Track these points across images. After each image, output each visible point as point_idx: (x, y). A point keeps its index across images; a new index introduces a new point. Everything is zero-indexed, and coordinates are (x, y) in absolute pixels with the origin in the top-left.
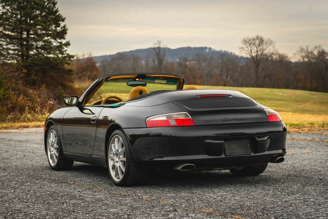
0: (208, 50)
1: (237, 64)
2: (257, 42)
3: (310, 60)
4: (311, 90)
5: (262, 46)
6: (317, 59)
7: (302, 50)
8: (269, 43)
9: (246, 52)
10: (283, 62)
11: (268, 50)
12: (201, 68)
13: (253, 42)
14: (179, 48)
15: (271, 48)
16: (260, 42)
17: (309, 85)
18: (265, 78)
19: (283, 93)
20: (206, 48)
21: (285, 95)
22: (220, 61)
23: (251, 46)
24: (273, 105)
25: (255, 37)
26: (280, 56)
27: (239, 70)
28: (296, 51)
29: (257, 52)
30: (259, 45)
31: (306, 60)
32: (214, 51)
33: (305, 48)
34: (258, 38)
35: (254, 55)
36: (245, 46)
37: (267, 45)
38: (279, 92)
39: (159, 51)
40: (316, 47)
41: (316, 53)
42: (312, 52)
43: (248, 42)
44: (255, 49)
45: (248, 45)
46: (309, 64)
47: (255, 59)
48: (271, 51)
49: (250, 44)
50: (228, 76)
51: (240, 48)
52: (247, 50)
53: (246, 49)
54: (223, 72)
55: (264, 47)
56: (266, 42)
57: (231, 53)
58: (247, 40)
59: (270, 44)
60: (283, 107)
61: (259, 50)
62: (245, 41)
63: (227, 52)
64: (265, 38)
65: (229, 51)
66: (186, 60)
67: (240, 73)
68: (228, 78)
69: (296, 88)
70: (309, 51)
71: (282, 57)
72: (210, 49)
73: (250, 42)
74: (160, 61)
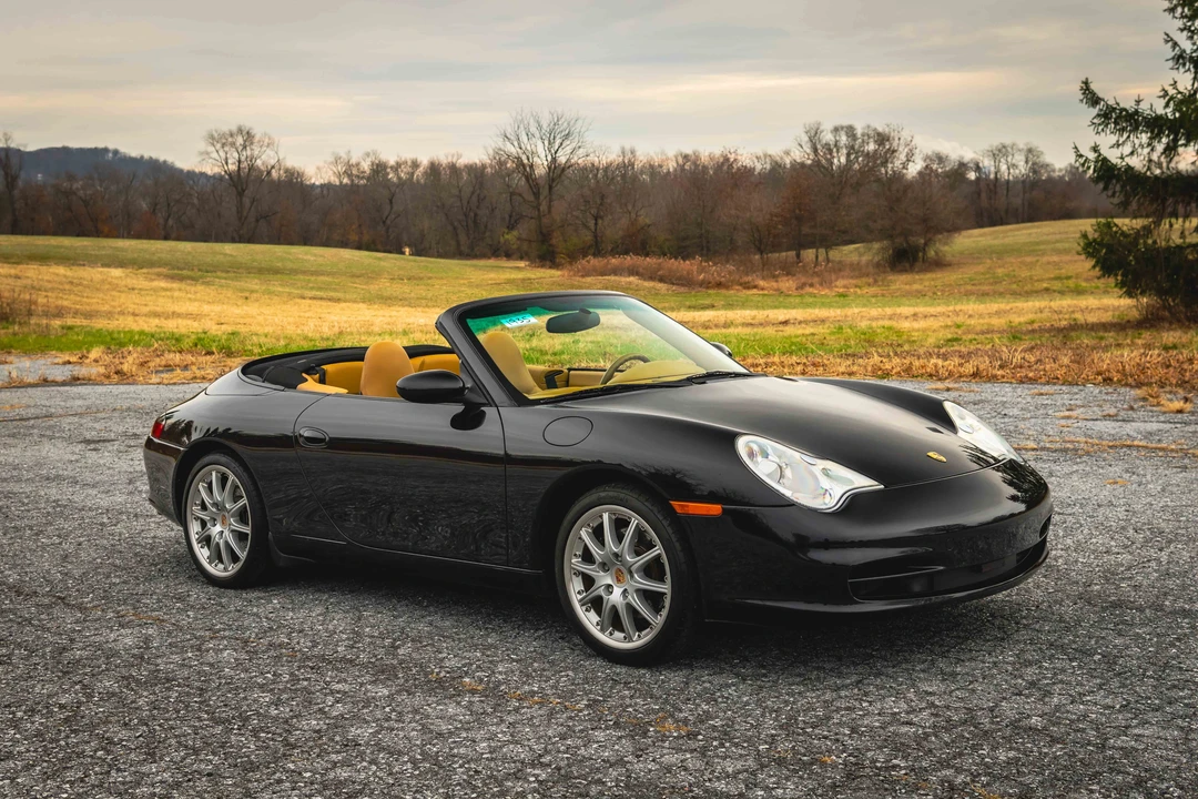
0: (110, 155)
1: (192, 188)
2: (240, 140)
3: (352, 181)
4: (359, 248)
5: (252, 150)
6: (368, 179)
7: (337, 160)
8: (266, 143)
9: (214, 162)
10: (293, 184)
11: (265, 158)
12: (107, 196)
13: (230, 140)
14: (41, 150)
15: (272, 153)
16: (245, 141)
17: (354, 237)
18: (257, 221)
19: (315, 255)
20: (106, 150)
21: (320, 260)
22: (149, 182)
23: (226, 149)
24: (311, 285)
25: (234, 129)
26: (287, 171)
27: (196, 201)
28: (325, 162)
29: (239, 162)
30: (245, 147)
31: (346, 181)
32: (125, 157)
33: (344, 156)
34: (240, 131)
35: (232, 167)
36: (211, 149)
37: (261, 147)
38: (306, 254)
39: (7, 156)
40: (368, 155)
41: (366, 166)
42: (358, 164)
43: (220, 140)
44: (236, 155)
45: (218, 146)
46: (352, 190)
47: (236, 179)
48: (272, 162)
49: (223, 145)
50: (169, 216)
51: (201, 153)
52: (218, 158)
53: (215, 155)
54: (158, 207)
55: (256, 153)
56: (259, 141)
57: (165, 162)
58: (216, 135)
59: (268, 146)
60: (335, 290)
61: (243, 158)
62: (212, 137)
63: (157, 161)
64: (258, 133)
65: (162, 159)
66: (71, 178)
67: (198, 210)
68: (170, 222)
69: (326, 244)
70: (353, 161)
71: (292, 174)
72: (116, 152)
73: (224, 141)
74: (11, 181)
